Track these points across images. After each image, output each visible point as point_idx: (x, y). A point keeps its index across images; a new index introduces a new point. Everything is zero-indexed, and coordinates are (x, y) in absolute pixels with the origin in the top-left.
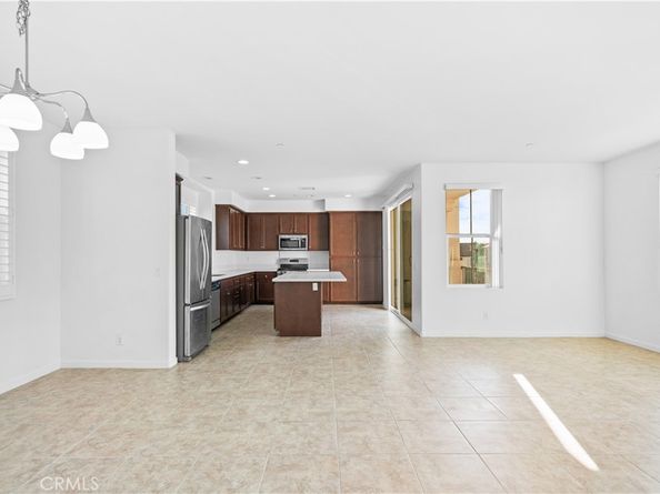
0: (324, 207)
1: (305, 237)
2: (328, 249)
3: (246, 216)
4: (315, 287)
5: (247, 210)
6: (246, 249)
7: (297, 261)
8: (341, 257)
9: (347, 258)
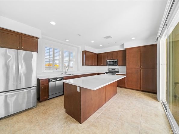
1: (117, 60)
2: (126, 65)
5: (97, 53)
6: (97, 65)
8: (132, 68)
9: (134, 68)
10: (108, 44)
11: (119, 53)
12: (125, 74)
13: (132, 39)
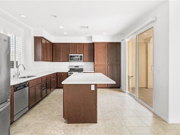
0: (92, 40)
1: (82, 55)
2: (94, 61)
3: (53, 45)
4: (93, 88)
5: (53, 41)
6: (53, 61)
7: (78, 67)
8: (100, 65)
9: (103, 65)
10: (76, 33)
11: (84, 46)
12: (94, 72)
13: (104, 34)
